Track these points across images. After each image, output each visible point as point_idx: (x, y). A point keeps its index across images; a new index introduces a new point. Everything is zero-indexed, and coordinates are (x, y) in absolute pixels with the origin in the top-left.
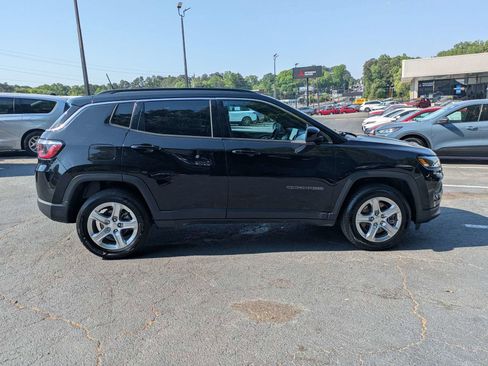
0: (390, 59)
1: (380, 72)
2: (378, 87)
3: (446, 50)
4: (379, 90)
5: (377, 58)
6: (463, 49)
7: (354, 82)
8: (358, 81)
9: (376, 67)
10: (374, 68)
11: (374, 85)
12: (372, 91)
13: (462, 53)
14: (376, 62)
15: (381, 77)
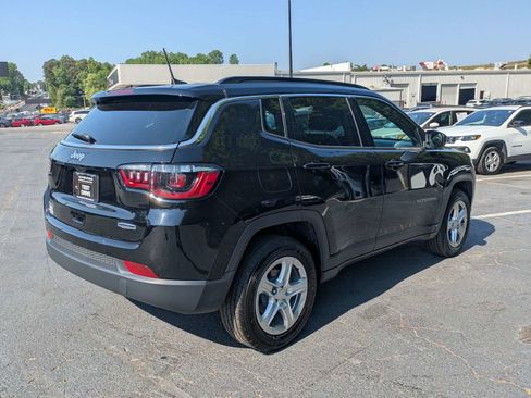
0: (73, 61)
1: (64, 76)
2: (66, 94)
3: (134, 58)
4: (68, 98)
5: (59, 59)
6: (150, 58)
7: (30, 86)
8: (34, 85)
9: (60, 70)
10: (56, 71)
11: (60, 92)
12: (59, 98)
13: (150, 63)
14: (58, 64)
15: (68, 83)
